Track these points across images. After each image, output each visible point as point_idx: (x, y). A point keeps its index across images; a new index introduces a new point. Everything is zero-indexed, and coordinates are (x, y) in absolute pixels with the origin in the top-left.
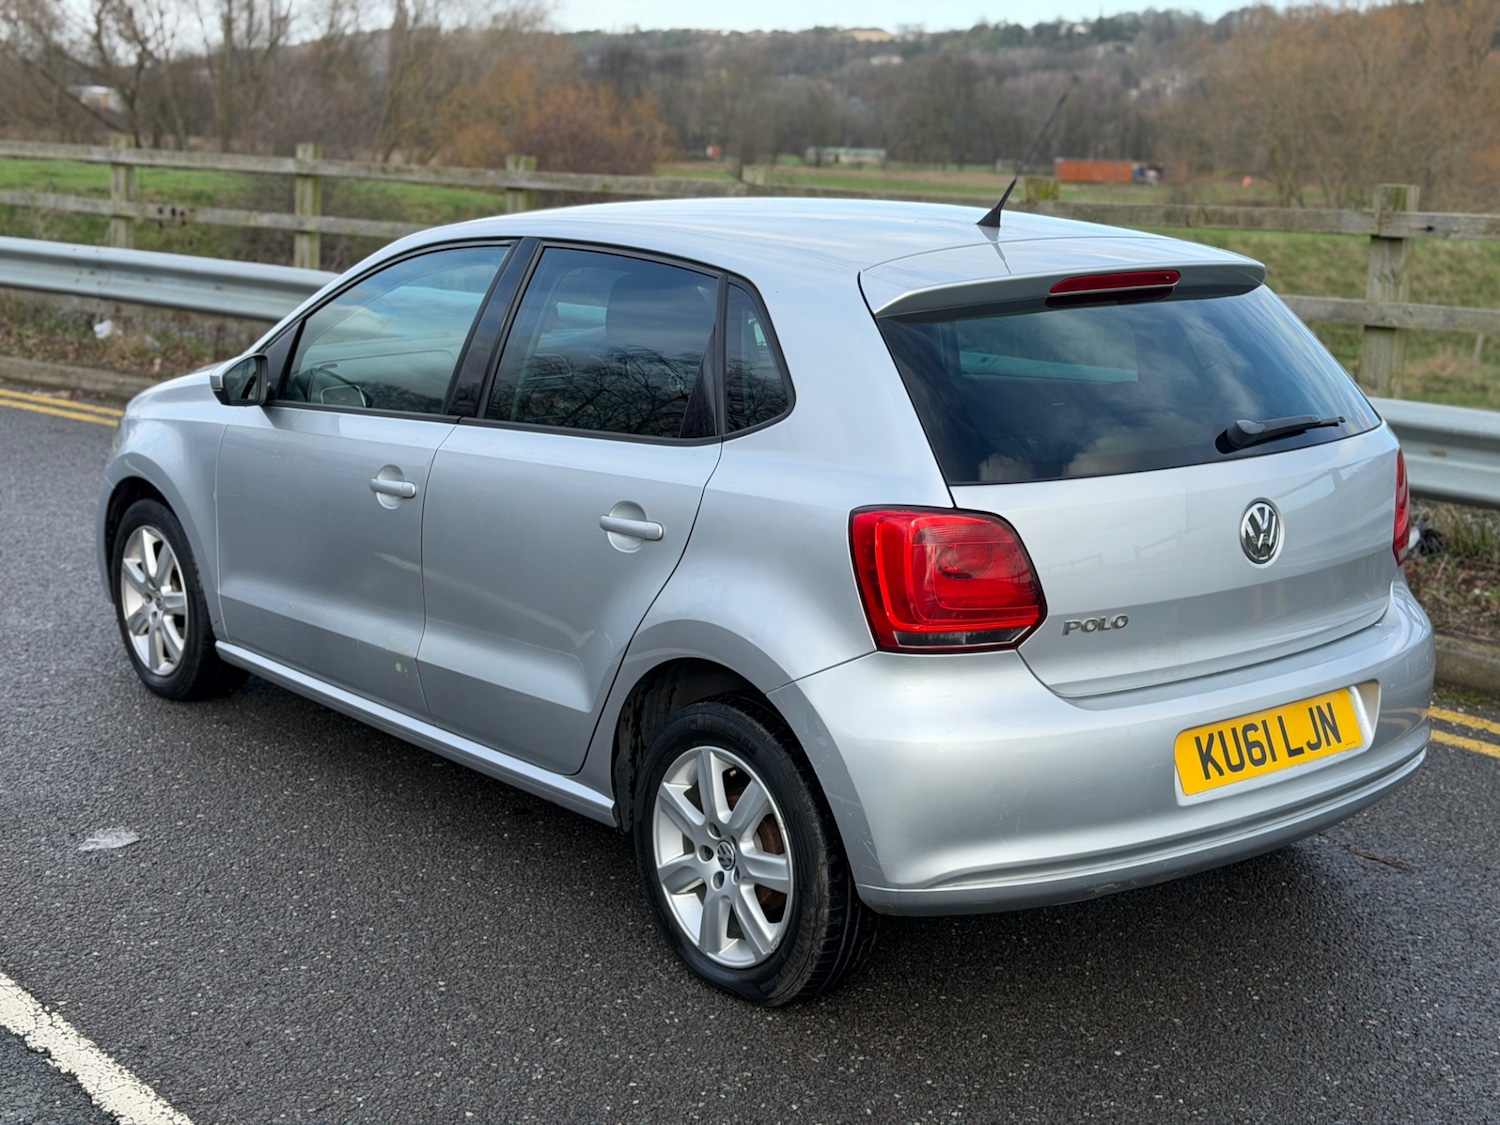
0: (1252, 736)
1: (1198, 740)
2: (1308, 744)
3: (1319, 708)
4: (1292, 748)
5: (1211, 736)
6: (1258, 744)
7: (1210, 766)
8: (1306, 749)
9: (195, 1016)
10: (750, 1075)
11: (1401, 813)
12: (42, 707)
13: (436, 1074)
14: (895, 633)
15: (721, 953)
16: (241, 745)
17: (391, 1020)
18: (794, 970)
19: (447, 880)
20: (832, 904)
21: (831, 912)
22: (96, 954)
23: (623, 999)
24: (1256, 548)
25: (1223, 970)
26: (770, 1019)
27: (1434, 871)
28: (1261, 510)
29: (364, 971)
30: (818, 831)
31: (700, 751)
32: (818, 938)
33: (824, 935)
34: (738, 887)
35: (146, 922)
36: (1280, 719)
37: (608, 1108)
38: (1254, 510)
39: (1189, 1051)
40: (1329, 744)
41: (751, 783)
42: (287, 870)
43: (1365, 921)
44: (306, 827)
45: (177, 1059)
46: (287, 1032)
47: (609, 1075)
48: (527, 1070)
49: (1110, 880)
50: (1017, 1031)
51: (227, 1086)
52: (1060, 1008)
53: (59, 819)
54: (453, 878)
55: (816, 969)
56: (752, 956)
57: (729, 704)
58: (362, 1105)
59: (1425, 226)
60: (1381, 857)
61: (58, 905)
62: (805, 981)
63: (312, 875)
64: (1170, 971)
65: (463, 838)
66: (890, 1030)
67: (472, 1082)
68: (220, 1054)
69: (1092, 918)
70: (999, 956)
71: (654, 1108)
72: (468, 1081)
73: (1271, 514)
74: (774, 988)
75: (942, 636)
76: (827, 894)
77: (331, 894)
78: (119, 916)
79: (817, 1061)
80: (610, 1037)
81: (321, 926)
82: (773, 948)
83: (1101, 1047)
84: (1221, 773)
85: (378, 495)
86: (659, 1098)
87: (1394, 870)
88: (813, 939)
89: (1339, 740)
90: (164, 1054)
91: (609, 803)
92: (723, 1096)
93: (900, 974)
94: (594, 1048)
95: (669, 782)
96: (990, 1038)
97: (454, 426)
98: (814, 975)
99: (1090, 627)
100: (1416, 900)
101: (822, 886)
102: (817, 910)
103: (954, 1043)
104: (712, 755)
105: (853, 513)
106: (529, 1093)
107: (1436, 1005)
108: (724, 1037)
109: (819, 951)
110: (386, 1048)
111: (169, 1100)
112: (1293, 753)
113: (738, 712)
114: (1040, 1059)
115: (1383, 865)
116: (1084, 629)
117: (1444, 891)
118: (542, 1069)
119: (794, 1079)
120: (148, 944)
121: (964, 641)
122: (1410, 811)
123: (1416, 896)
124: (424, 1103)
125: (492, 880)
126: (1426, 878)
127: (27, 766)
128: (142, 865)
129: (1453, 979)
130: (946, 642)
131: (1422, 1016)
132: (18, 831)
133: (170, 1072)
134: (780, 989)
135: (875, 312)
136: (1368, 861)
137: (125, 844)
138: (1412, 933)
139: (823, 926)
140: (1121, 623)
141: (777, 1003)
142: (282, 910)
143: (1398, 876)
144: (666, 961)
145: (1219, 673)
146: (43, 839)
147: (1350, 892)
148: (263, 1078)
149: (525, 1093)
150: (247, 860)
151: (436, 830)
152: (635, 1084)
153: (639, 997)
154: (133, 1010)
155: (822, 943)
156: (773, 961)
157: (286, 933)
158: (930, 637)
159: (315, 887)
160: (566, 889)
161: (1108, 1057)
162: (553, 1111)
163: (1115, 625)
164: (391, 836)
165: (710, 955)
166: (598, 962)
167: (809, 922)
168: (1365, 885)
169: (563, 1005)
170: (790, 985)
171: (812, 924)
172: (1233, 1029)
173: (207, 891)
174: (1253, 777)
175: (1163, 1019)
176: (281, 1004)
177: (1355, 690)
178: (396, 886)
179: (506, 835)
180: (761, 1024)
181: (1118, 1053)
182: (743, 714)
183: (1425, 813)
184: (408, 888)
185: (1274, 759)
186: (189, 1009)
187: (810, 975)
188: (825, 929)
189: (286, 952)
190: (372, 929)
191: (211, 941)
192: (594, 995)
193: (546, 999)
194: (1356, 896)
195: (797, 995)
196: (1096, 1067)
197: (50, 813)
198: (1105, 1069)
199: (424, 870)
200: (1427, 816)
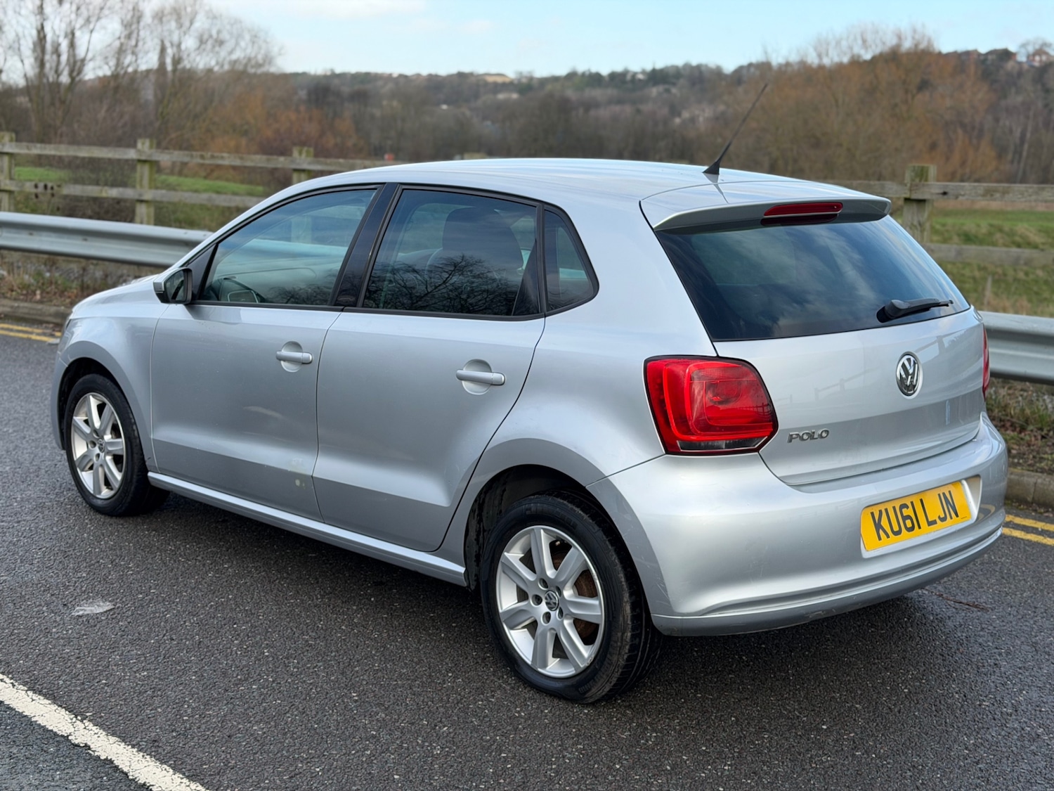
0: (906, 512)
1: (872, 514)
2: (939, 517)
3: (944, 494)
4: (930, 520)
5: (880, 512)
6: (909, 517)
7: (881, 531)
8: (938, 521)
9: (186, 720)
10: (582, 747)
11: (970, 574)
12: (19, 522)
13: (366, 752)
14: (678, 442)
15: (548, 668)
16: (169, 544)
17: (325, 718)
18: (605, 677)
19: (340, 629)
20: (633, 630)
21: (632, 635)
22: (104, 681)
23: (482, 701)
24: (906, 387)
25: (880, 673)
26: (586, 711)
27: (1001, 610)
28: (909, 360)
29: (298, 688)
30: (623, 580)
31: (533, 529)
32: (623, 653)
33: (627, 651)
34: (562, 621)
35: (135, 661)
36: (921, 501)
37: (491, 770)
38: (904, 359)
39: (871, 724)
40: (951, 518)
41: (572, 549)
42: (225, 625)
43: (965, 642)
44: (230, 597)
45: (182, 748)
46: (254, 728)
47: (487, 749)
48: (429, 748)
49: (819, 609)
50: (754, 715)
51: (222, 764)
52: (779, 700)
53: (52, 595)
54: (343, 627)
55: (620, 675)
56: (573, 669)
57: (555, 496)
58: (320, 773)
59: (942, 191)
60: (965, 601)
61: (68, 651)
62: (612, 684)
63: (244, 627)
64: (845, 675)
65: (343, 602)
66: (669, 716)
67: (393, 756)
68: (212, 743)
69: (785, 644)
70: (730, 668)
71: (522, 770)
72: (390, 756)
73: (915, 363)
74: (590, 690)
75: (710, 443)
76: (629, 622)
77: (261, 639)
78: (113, 657)
79: (625, 737)
80: (480, 726)
81: (259, 660)
82: (589, 662)
83: (812, 724)
84: (888, 536)
85: (282, 362)
86: (525, 763)
87: (975, 609)
88: (619, 654)
89: (957, 516)
90: (172, 744)
91: (462, 570)
92: (567, 761)
93: (667, 681)
94: (471, 733)
95: (508, 552)
96: (737, 720)
97: (339, 313)
98: (619, 679)
99: (805, 437)
100: (995, 627)
101: (626, 617)
102: (623, 634)
103: (714, 723)
104: (542, 531)
105: (646, 362)
106: (434, 763)
107: (1024, 692)
108: (558, 724)
109: (623, 662)
110: (327, 737)
111: (184, 774)
112: (931, 523)
113: (562, 501)
114: (774, 732)
115: (967, 607)
116: (802, 439)
117: (1011, 622)
118: (439, 747)
119: (613, 749)
120: (140, 674)
121: (724, 447)
122: (976, 572)
123: (994, 625)
124: (363, 771)
125: (371, 628)
126: (997, 614)
127: (19, 561)
128: (121, 623)
129: (1031, 676)
130: (713, 447)
131: (1017, 699)
132: (24, 604)
133: (179, 756)
134: (594, 690)
135: (654, 227)
136: (957, 604)
137: (105, 610)
138: (997, 648)
139: (626, 645)
140: (824, 435)
141: (591, 701)
142: (229, 651)
143: (979, 613)
144: (505, 677)
145: (884, 470)
146: (44, 609)
147: (950, 623)
148: (246, 758)
149: (431, 763)
150: (195, 619)
151: (323, 597)
152: (505, 755)
153: (493, 700)
154: (141, 717)
155: (625, 657)
156: (589, 671)
157: (235, 665)
158: (702, 444)
159: (248, 635)
160: (424, 632)
161: (819, 730)
162: (454, 774)
163: (821, 436)
164: (292, 601)
165: (540, 670)
166: (459, 679)
167: (616, 642)
168: (959, 619)
169: (442, 706)
170: (601, 687)
171: (619, 644)
172: (896, 710)
173: (172, 639)
174: (907, 539)
175: (849, 705)
176: (246, 710)
177: (964, 482)
178: (305, 633)
179: (372, 599)
180: (581, 715)
181: (824, 727)
182: (565, 502)
183: (986, 574)
184: (314, 634)
185: (920, 527)
186: (181, 716)
187: (615, 680)
188: (627, 647)
189: (239, 677)
190: (295, 661)
191: (184, 671)
192: (461, 699)
193: (430, 703)
194: (955, 626)
195: (606, 695)
196: (812, 736)
197: (44, 591)
198: (818, 737)
199: (322, 623)
200: (988, 576)
